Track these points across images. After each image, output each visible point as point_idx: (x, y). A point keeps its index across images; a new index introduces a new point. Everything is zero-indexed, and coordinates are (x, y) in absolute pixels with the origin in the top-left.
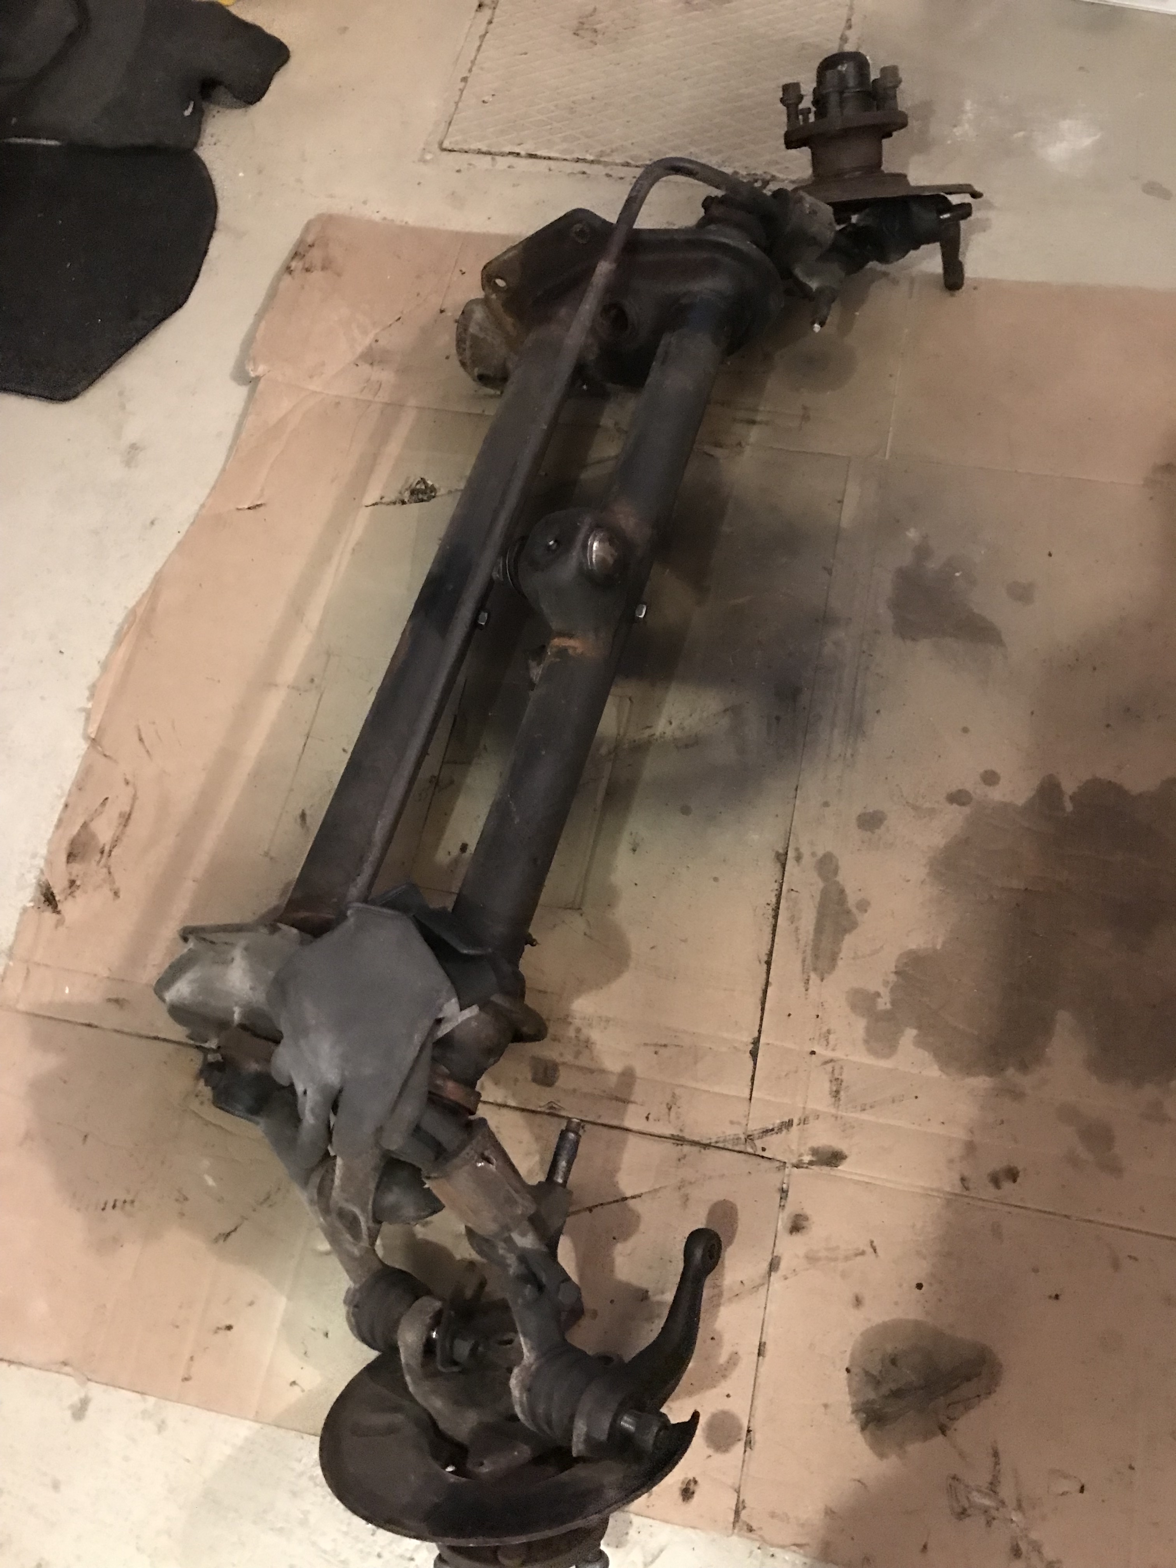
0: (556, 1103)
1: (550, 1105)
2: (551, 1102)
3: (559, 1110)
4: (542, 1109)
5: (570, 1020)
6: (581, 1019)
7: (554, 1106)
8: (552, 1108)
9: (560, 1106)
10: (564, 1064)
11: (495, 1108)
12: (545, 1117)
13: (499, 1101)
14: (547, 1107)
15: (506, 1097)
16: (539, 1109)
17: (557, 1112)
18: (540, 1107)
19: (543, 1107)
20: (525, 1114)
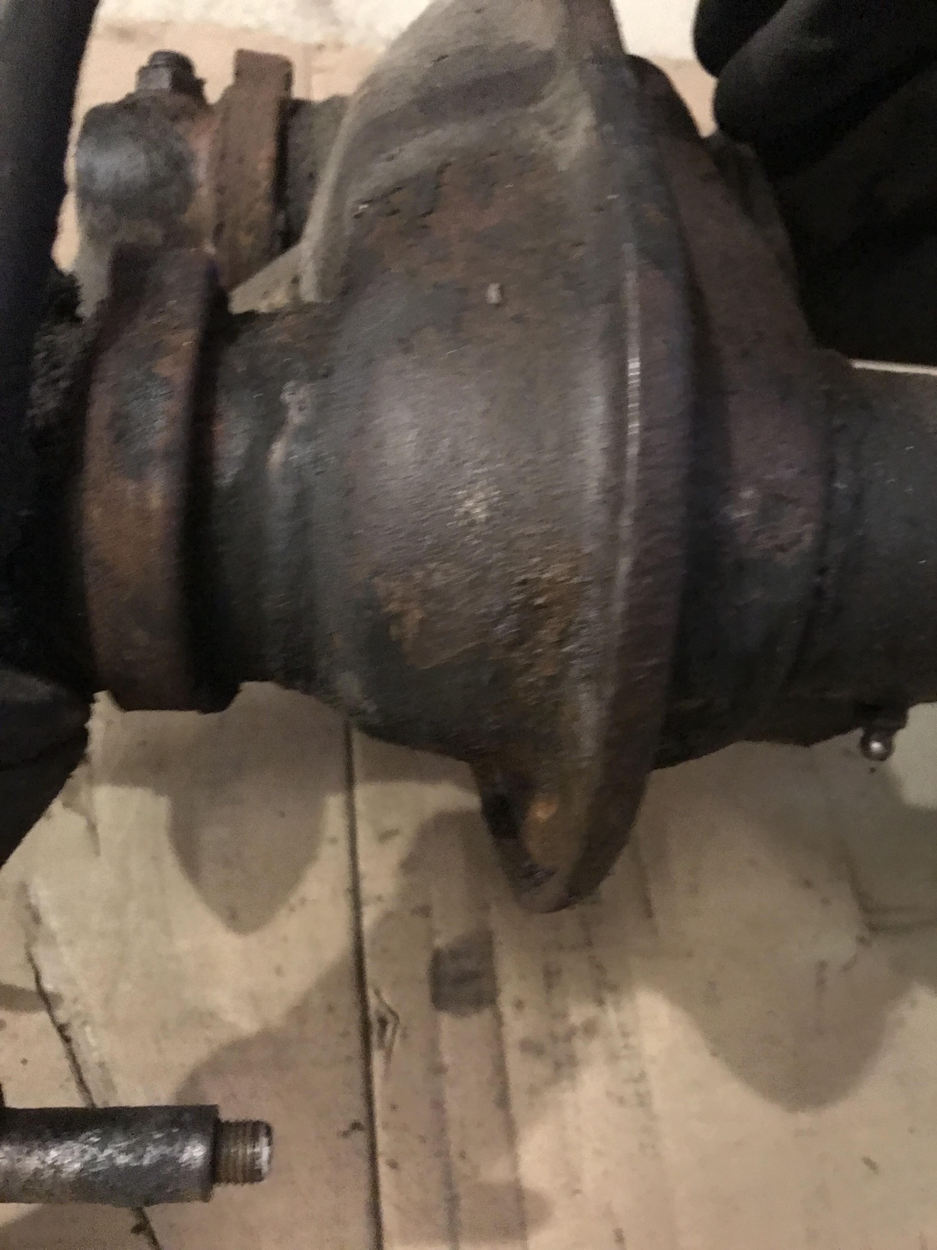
0: (399, 1032)
1: (389, 1017)
2: (397, 1018)
3: (381, 1045)
4: (373, 1001)
5: (609, 998)
6: (621, 1025)
7: (390, 1028)
8: (383, 1023)
9: (392, 1043)
10: (498, 1018)
11: (347, 883)
12: (357, 1014)
13: (367, 888)
14: (383, 1010)
15: (379, 898)
16: (370, 993)
17: (374, 1038)
18: (377, 993)
19: (381, 1001)
20: (351, 959)
